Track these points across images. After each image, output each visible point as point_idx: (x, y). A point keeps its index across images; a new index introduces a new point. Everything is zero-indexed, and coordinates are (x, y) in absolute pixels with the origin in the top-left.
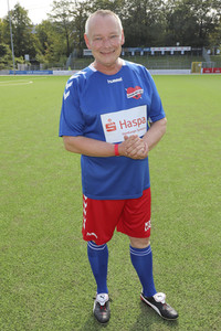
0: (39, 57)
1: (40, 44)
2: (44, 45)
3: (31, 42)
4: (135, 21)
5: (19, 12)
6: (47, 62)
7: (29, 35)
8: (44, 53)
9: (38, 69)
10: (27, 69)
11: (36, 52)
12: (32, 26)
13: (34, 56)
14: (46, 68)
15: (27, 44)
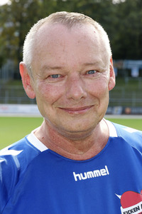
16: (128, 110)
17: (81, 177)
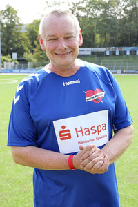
0: (28, 56)
1: (29, 43)
2: (33, 44)
3: (19, 41)
4: (130, 20)
5: (9, 11)
6: (35, 60)
7: (18, 34)
8: (32, 52)
9: (26, 67)
10: (14, 68)
11: (24, 51)
12: (21, 25)
13: (22, 54)
14: (34, 67)
15: (16, 42)
16: (124, 71)
17: (66, 84)
